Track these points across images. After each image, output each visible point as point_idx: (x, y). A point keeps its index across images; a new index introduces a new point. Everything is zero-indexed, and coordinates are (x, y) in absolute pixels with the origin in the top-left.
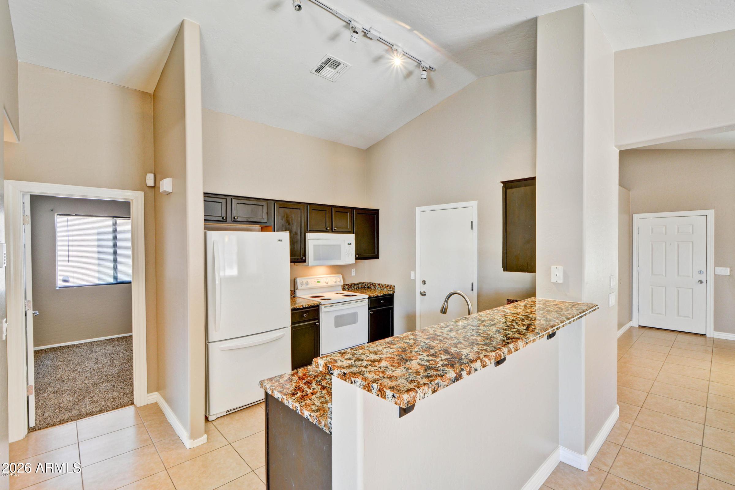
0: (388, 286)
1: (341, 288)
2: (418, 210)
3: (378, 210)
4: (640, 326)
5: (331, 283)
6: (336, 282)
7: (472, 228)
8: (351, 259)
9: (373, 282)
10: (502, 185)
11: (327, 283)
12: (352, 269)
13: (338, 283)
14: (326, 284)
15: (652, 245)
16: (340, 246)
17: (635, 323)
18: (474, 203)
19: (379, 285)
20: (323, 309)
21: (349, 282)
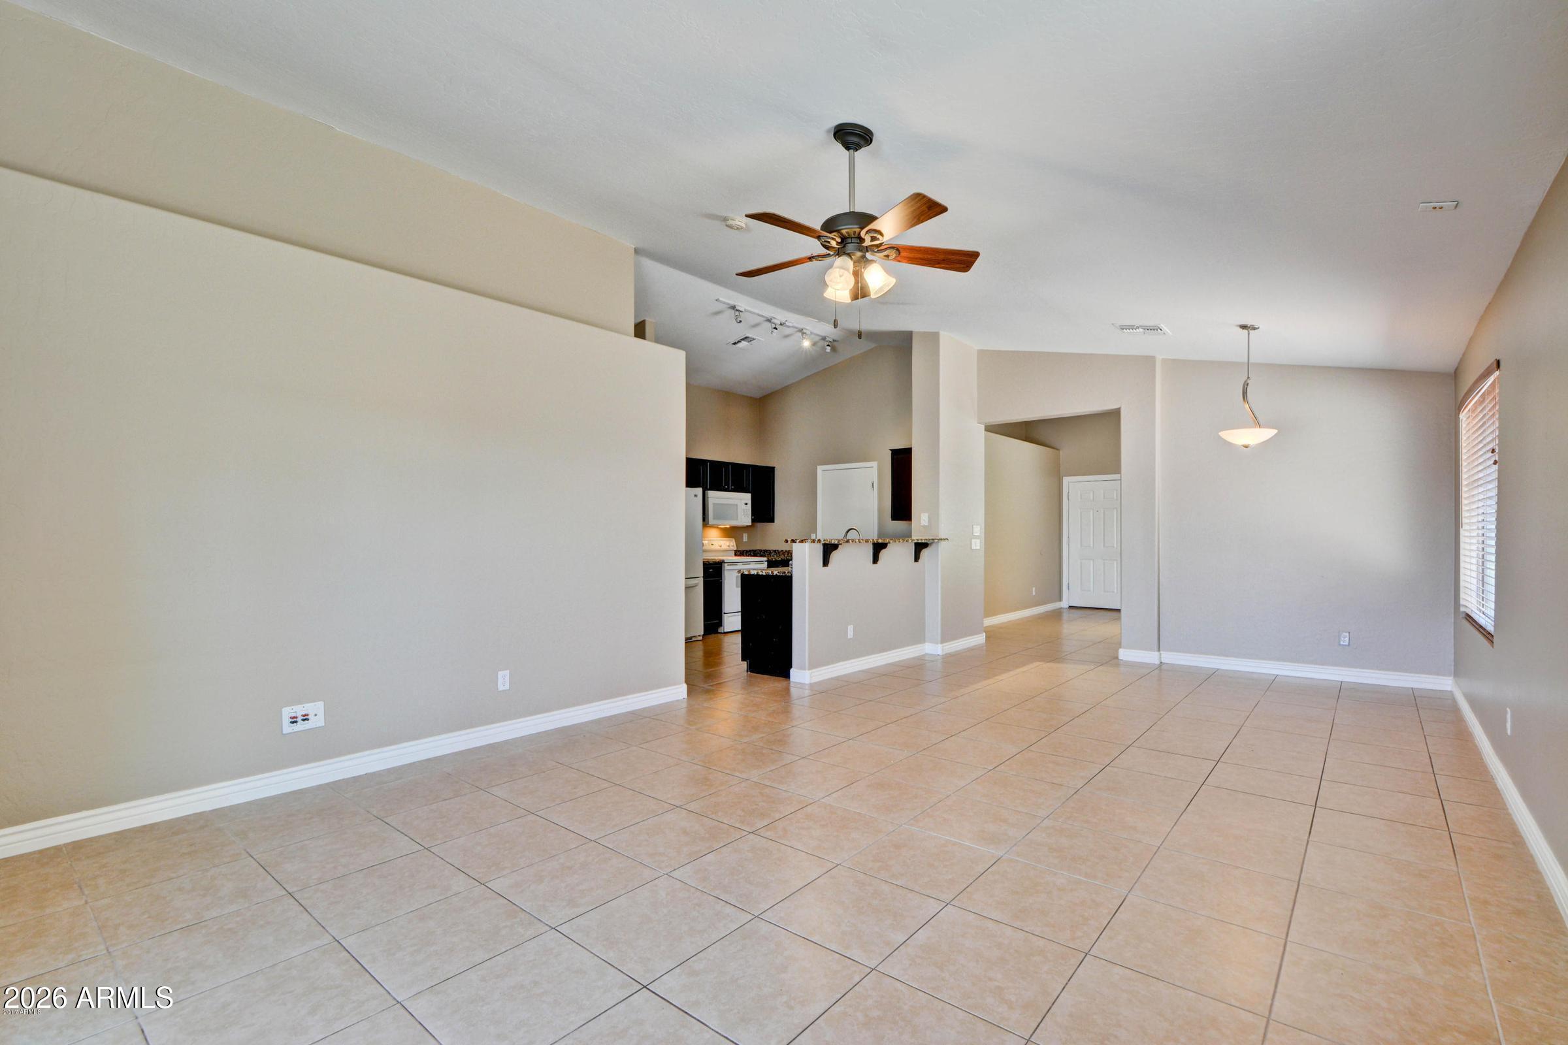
0: (786, 551)
1: (733, 553)
2: (820, 469)
3: (774, 468)
4: (1070, 607)
5: (725, 547)
6: (729, 546)
7: (873, 487)
8: (747, 521)
9: (767, 549)
10: (891, 452)
11: (721, 546)
12: (744, 534)
13: (732, 548)
14: (719, 548)
15: (1081, 513)
16: (737, 505)
17: (1064, 604)
18: (874, 464)
19: (775, 551)
20: (726, 567)
21: (742, 548)
